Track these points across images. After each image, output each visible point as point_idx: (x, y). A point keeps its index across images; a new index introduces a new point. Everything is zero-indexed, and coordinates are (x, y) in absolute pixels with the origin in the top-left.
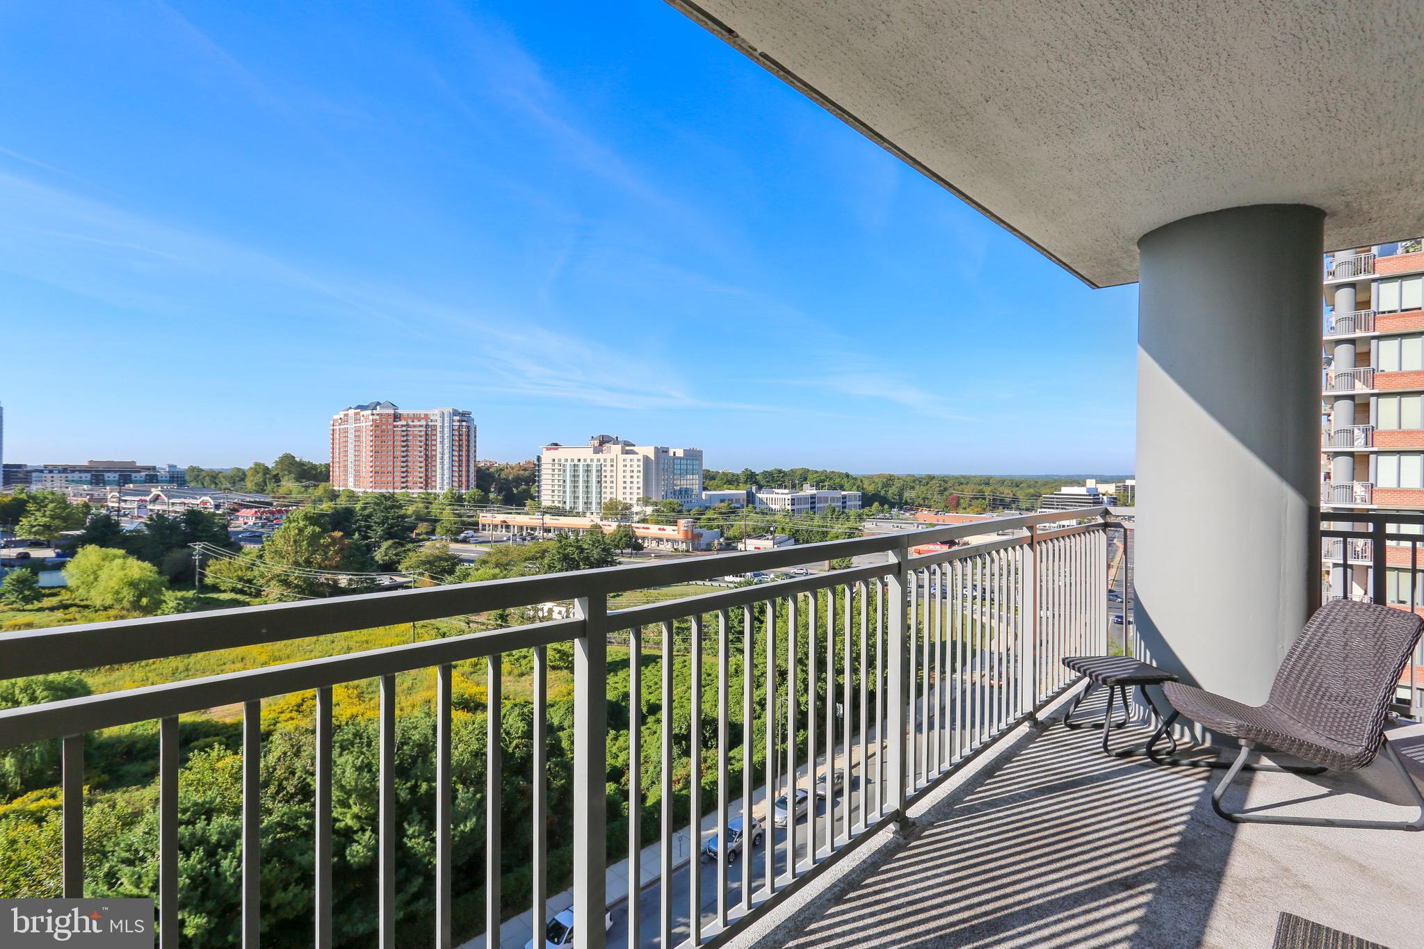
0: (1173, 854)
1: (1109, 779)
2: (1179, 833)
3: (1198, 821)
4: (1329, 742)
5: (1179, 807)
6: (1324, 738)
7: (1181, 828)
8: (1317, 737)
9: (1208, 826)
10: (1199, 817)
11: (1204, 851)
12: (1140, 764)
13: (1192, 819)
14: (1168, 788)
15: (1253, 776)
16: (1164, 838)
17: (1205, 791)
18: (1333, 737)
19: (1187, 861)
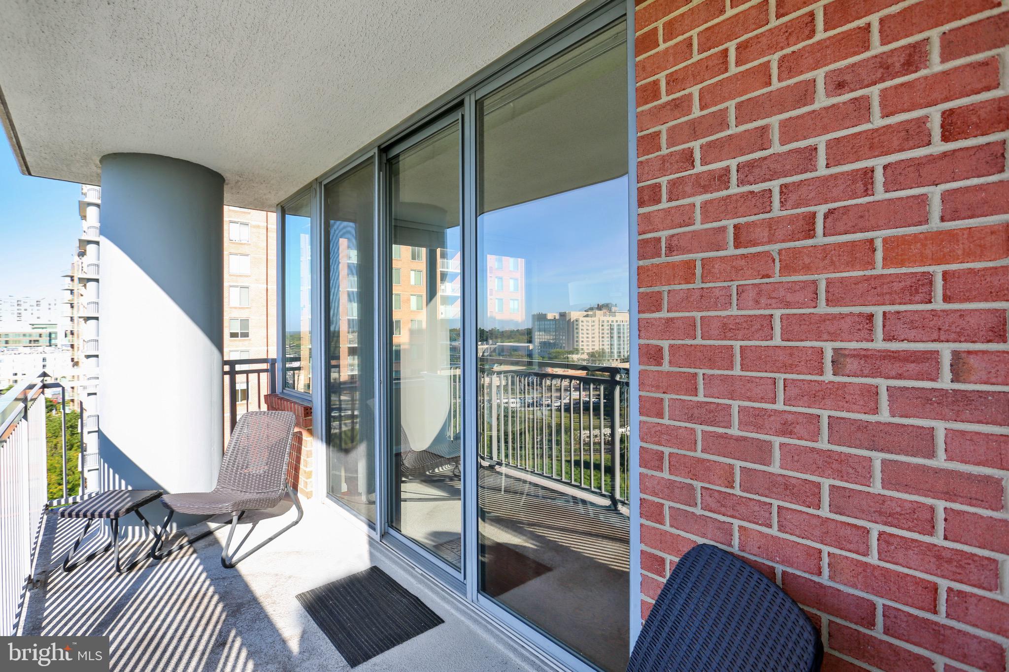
0: (224, 607)
1: (138, 590)
2: (215, 593)
3: (216, 579)
4: (259, 495)
5: (198, 578)
6: (255, 494)
7: (212, 589)
8: (251, 495)
9: (224, 578)
10: (214, 577)
11: (236, 593)
12: (147, 567)
13: (212, 580)
14: (180, 571)
15: (215, 536)
16: (210, 602)
17: (201, 559)
18: (260, 491)
19: (234, 605)
